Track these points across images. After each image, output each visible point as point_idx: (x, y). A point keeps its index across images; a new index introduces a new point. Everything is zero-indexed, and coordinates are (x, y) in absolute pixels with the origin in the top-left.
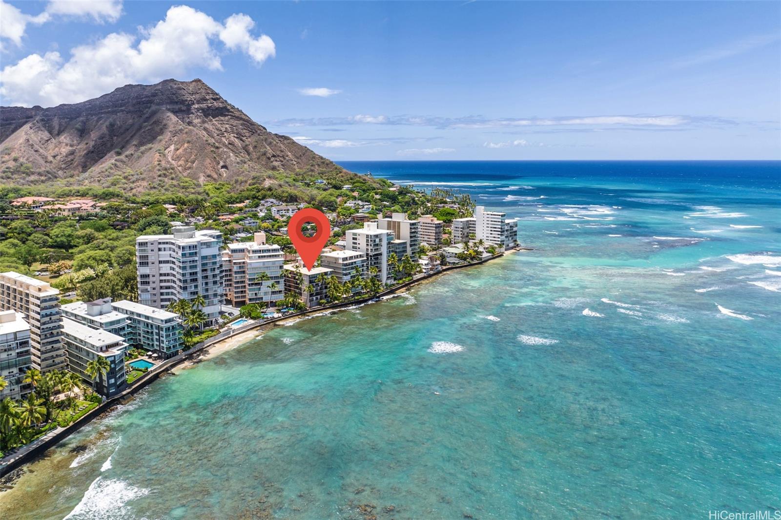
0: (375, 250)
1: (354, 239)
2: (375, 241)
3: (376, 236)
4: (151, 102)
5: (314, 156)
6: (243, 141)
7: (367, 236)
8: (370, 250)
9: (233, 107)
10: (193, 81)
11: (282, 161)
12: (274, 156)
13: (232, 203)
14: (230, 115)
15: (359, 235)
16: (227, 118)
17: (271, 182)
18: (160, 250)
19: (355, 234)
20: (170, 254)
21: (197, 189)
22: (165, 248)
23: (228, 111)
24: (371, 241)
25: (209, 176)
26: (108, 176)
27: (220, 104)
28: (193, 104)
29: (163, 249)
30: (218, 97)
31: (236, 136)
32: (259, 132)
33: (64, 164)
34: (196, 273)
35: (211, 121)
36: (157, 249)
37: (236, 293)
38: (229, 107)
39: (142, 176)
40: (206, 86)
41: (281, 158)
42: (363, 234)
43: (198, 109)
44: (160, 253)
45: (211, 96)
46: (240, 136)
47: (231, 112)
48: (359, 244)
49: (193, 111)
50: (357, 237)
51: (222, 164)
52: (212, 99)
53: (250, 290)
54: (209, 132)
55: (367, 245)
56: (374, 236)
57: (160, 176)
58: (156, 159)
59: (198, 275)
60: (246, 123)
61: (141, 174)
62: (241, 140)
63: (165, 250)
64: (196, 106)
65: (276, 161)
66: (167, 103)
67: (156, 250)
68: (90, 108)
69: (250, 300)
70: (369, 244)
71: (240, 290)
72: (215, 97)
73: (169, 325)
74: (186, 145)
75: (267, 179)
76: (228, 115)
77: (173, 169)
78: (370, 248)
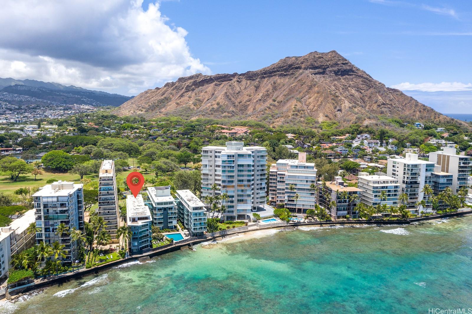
0: (412, 178)
1: (394, 166)
2: (413, 170)
3: (416, 166)
4: (300, 68)
5: (417, 104)
6: (362, 93)
7: (405, 165)
8: (406, 178)
9: (358, 70)
10: (330, 52)
11: (390, 108)
12: (384, 104)
13: (336, 135)
14: (355, 75)
15: (398, 163)
16: (351, 77)
17: (371, 122)
19: (395, 162)
21: (315, 125)
23: (353, 71)
24: (408, 170)
25: (326, 116)
26: (263, 115)
27: (348, 67)
28: (328, 67)
29: (218, 157)
30: (346, 62)
31: (356, 89)
32: (374, 86)
33: (244, 107)
35: (340, 79)
36: (214, 156)
37: (278, 197)
38: (354, 69)
39: (282, 115)
40: (339, 55)
41: (389, 106)
42: (402, 163)
43: (331, 71)
44: (216, 159)
45: (342, 62)
46: (358, 90)
47: (355, 72)
48: (397, 171)
49: (328, 73)
50: (397, 165)
51: (338, 108)
52: (342, 64)
54: (337, 87)
55: (404, 173)
56: (412, 165)
57: (293, 115)
58: (294, 104)
60: (365, 80)
61: (282, 114)
62: (361, 92)
64: (330, 69)
65: (385, 107)
66: (310, 68)
68: (264, 73)
69: (286, 204)
70: (406, 172)
71: (281, 195)
72: (344, 62)
73: (196, 211)
74: (316, 95)
75: (367, 120)
76: (353, 75)
77: (303, 111)
78: (406, 176)
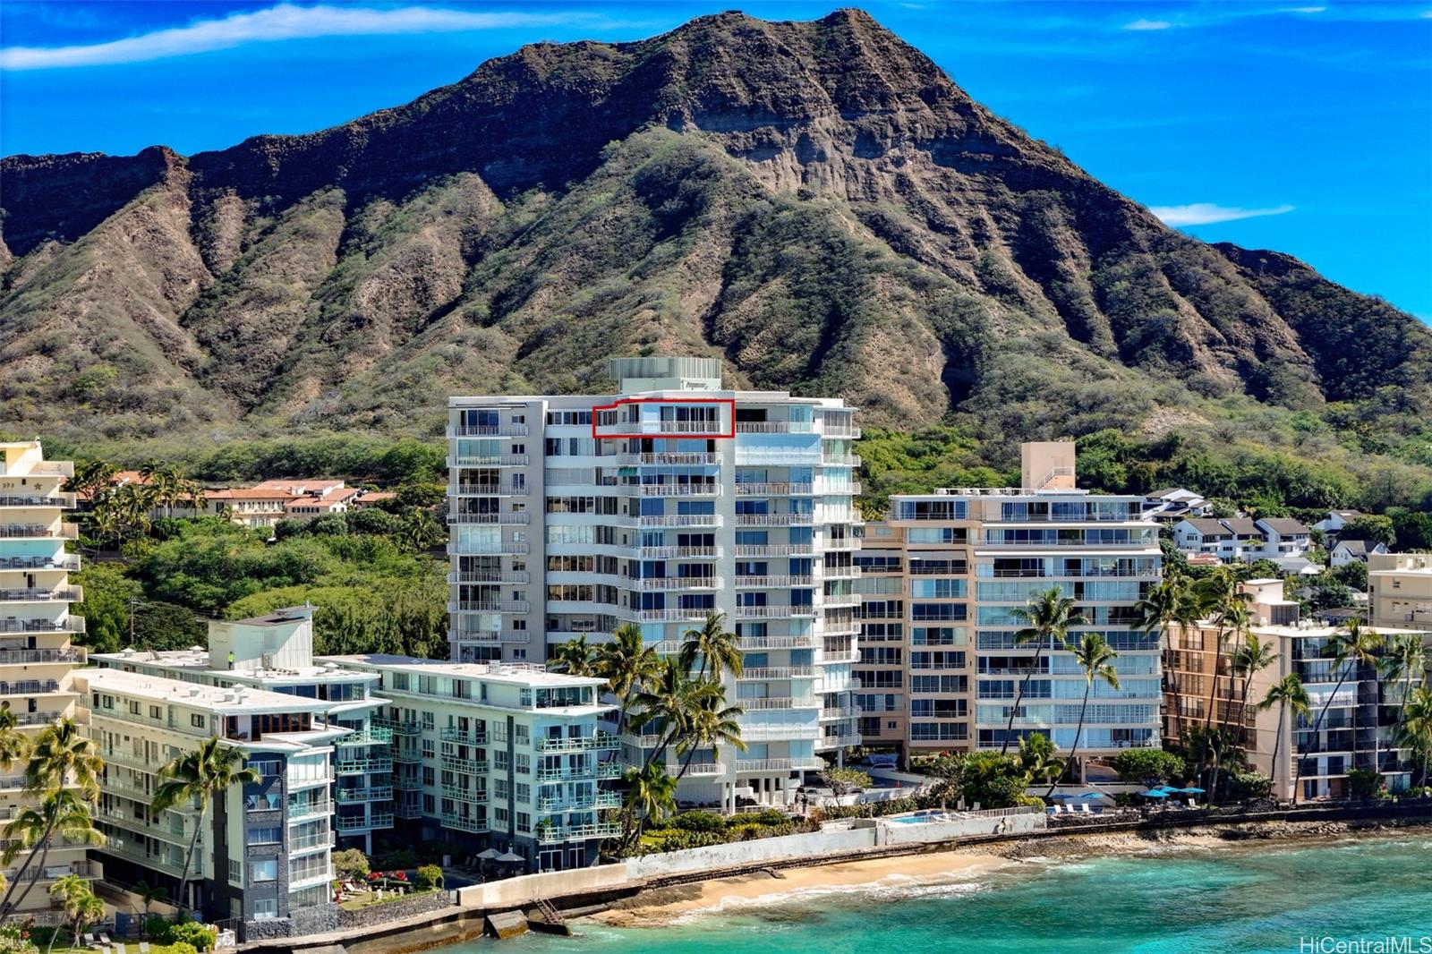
18: (551, 447)
20: (599, 471)
22: (574, 442)
29: (566, 447)
34: (709, 540)
36: (540, 447)
37: (922, 707)
44: (556, 462)
53: (987, 689)
59: (720, 551)
63: (574, 452)
67: (535, 447)
69: (985, 736)
71: (941, 695)
75: (1161, 411)
